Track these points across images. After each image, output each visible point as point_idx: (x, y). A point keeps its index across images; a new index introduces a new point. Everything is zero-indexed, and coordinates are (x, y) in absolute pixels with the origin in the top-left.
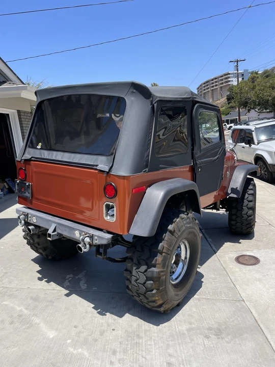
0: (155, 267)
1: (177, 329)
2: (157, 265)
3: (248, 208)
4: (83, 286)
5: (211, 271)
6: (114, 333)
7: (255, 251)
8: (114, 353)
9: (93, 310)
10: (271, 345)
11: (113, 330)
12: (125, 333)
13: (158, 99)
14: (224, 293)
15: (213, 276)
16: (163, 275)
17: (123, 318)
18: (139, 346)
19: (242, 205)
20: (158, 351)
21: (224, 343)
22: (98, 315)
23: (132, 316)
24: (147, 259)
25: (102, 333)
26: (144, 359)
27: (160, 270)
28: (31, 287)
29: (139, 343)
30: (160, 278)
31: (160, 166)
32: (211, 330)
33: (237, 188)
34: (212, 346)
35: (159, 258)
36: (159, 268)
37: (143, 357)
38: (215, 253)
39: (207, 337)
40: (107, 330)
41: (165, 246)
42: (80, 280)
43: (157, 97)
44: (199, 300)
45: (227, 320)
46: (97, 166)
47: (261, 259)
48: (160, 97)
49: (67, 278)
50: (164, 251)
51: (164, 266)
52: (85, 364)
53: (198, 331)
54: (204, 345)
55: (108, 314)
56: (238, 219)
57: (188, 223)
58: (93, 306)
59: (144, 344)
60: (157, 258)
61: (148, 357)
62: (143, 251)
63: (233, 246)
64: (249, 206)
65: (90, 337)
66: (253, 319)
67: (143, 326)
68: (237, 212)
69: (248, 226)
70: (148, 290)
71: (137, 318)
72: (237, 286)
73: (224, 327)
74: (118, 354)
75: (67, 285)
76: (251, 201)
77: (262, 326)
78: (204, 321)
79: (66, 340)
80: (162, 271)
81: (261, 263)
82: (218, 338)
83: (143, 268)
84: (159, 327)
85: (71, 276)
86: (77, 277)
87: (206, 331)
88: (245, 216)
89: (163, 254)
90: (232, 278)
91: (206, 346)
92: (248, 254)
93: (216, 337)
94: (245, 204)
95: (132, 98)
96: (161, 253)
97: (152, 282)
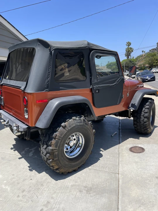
0: (51, 146)
1: (66, 184)
2: (52, 145)
3: (144, 117)
4: (31, 154)
5: (109, 154)
6: (30, 181)
7: (145, 145)
8: (24, 191)
9: (28, 167)
10: (118, 202)
11: (31, 179)
12: (36, 182)
13: (55, 48)
14: (109, 168)
15: (108, 157)
16: (56, 152)
17: (41, 174)
18: (39, 190)
19: (140, 115)
20: (47, 194)
21: (89, 196)
22: (29, 171)
23: (46, 174)
24: (47, 141)
25: (24, 180)
26: (36, 197)
27: (54, 148)
28: (5, 152)
29: (40, 188)
30: (54, 153)
31: (61, 88)
32: (86, 188)
33: (135, 104)
34: (80, 197)
35: (53, 141)
36: (53, 147)
37: (36, 196)
38: (120, 143)
39: (81, 191)
40: (27, 179)
41: (58, 135)
42: (31, 151)
43: (54, 47)
44: (90, 169)
45: (100, 183)
46: (20, 87)
47: (146, 150)
48: (56, 47)
49: (25, 149)
50: (57, 137)
51: (56, 146)
52: (5, 194)
53: (77, 187)
54: (76, 195)
55: (34, 171)
56: (138, 124)
57: (78, 123)
58: (29, 165)
59: (42, 190)
60: (52, 141)
61: (39, 197)
62: (46, 136)
63: (133, 140)
64: (145, 116)
65: (17, 181)
66: (117, 185)
67: (48, 180)
68: (137, 119)
69: (145, 128)
70: (48, 159)
71: (48, 175)
72: (120, 165)
73: (95, 187)
74: (25, 192)
75: (23, 153)
76: (147, 113)
77: (120, 190)
78: (85, 182)
79: (4, 181)
80: (55, 149)
81: (145, 152)
82: (87, 193)
83: (45, 146)
84: (57, 181)
85: (28, 149)
86: (30, 150)
87: (82, 188)
88: (142, 122)
89: (56, 139)
90: (120, 159)
91: (77, 196)
92: (139, 146)
93: (86, 192)
94: (142, 114)
95: (39, 48)
96: (55, 139)
97: (49, 155)
